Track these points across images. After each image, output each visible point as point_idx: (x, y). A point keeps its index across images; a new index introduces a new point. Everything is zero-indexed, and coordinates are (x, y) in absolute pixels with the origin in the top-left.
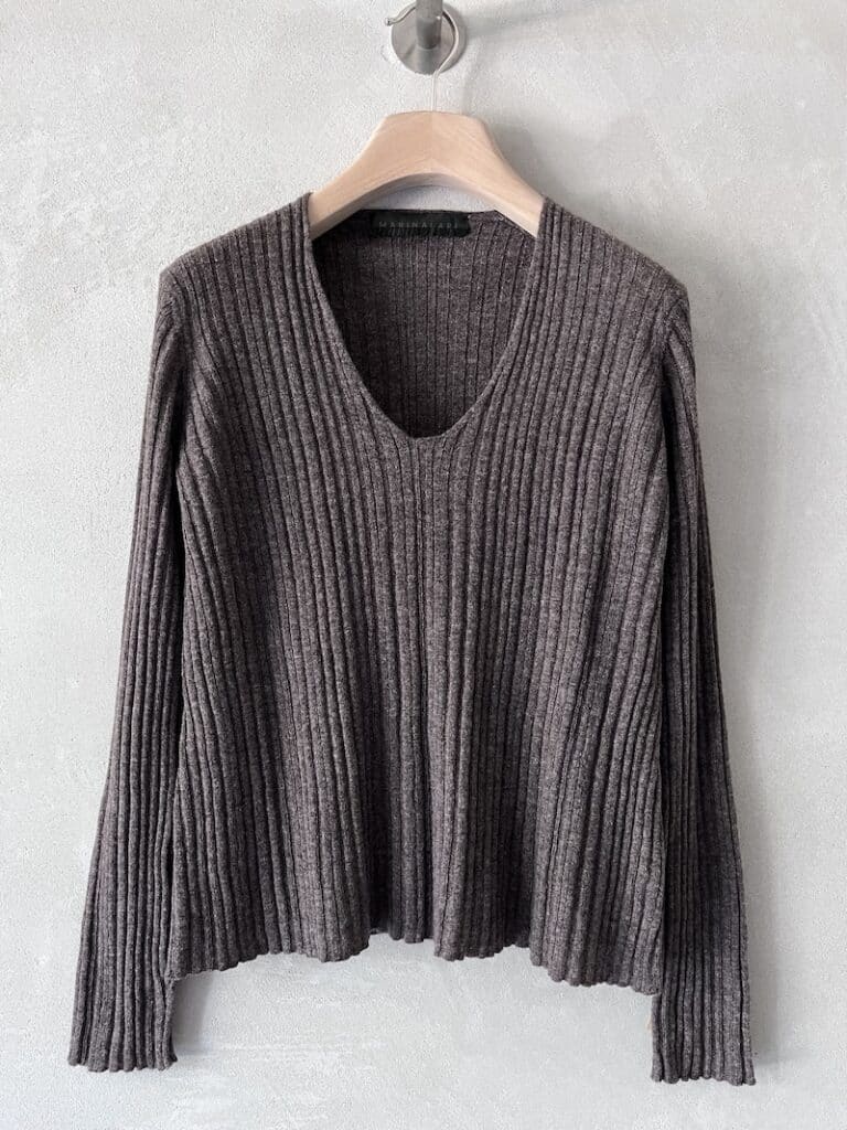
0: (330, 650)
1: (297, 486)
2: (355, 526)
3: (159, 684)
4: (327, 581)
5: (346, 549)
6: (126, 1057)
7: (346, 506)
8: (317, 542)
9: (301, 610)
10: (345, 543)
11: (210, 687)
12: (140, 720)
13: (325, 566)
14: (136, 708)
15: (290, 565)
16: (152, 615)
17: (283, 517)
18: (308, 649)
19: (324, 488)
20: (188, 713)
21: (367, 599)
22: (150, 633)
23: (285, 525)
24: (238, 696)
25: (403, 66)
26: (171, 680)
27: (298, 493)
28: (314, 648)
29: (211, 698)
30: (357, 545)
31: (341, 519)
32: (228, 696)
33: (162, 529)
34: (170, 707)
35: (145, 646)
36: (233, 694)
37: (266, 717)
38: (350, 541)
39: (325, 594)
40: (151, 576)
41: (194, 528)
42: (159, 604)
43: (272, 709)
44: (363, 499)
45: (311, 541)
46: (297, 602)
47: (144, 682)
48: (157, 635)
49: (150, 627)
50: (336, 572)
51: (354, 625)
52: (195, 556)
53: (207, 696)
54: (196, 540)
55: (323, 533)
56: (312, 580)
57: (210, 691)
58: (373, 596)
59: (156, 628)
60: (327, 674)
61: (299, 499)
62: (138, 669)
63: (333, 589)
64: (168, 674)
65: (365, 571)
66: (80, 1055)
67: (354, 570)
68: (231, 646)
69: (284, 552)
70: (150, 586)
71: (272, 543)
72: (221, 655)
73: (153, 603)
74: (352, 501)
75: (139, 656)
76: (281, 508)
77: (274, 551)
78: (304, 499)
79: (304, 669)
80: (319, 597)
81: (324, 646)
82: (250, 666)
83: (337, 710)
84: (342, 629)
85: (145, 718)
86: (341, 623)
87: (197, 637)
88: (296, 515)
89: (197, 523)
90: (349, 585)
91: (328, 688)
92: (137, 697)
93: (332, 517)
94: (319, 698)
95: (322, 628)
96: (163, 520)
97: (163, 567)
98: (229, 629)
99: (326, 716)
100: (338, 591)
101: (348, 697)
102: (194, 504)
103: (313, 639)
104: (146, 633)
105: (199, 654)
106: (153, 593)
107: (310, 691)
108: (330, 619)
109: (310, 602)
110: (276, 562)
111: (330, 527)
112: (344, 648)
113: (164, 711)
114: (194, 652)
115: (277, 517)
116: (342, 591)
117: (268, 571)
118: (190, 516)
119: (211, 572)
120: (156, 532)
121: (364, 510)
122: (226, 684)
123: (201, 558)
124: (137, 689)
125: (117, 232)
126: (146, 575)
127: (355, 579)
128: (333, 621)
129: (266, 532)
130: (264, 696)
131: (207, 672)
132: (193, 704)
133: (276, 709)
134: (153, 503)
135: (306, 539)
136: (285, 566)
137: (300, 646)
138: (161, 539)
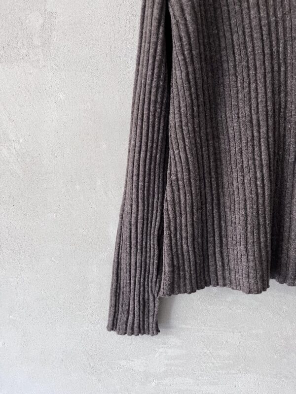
0: (258, 120)
1: (242, 13)
2: (278, 39)
3: (155, 141)
4: (258, 75)
5: (272, 54)
6: (136, 329)
7: (273, 25)
8: (254, 50)
9: (240, 96)
10: (271, 50)
11: (187, 141)
12: (145, 161)
13: (258, 65)
14: (142, 155)
15: (235, 67)
16: (153, 98)
17: (232, 35)
18: (244, 119)
19: (260, 13)
20: (173, 157)
21: (282, 88)
22: (152, 109)
23: (233, 41)
24: (201, 147)
26: (162, 139)
27: (242, 18)
28: (248, 118)
29: (187, 148)
30: (278, 52)
31: (270, 34)
32: (196, 147)
33: (160, 42)
34: (161, 154)
35: (148, 118)
36: (199, 146)
37: (215, 160)
38: (274, 49)
39: (256, 84)
40: (153, 74)
41: (181, 39)
42: (157, 91)
43: (218, 156)
44: (284, 21)
45: (250, 49)
46: (237, 90)
47: (147, 139)
48: (155, 111)
49: (151, 106)
50: (265, 69)
51: (274, 104)
52: (181, 57)
53: (185, 147)
54: (182, 46)
55: (258, 43)
56: (248, 75)
57: (187, 144)
58: (286, 86)
59: (155, 107)
60: (256, 134)
61: (242, 22)
62: (144, 132)
63: (263, 80)
64: (161, 134)
65: (283, 69)
66: (113, 326)
67: (276, 68)
68: (199, 116)
69: (231, 58)
70: (152, 80)
71: (224, 53)
72: (194, 123)
73: (153, 90)
74: (277, 22)
75: (145, 124)
76: (231, 28)
77: (225, 58)
78: (247, 21)
79: (240, 132)
80: (253, 86)
81: (254, 117)
82: (208, 131)
83: (260, 156)
84: (266, 106)
85: (148, 161)
86: (266, 102)
87: (180, 111)
88: (241, 33)
89: (183, 34)
90: (273, 78)
91: (256, 142)
92: (143, 148)
93: (264, 33)
94: (250, 149)
95: (254, 106)
96: (161, 36)
97: (160, 67)
98: (198, 106)
99: (254, 159)
100: (265, 82)
101: (268, 148)
102: (181, 22)
103: (247, 113)
104: (149, 110)
105: (181, 121)
106: (154, 84)
107: (244, 145)
108: (259, 100)
109: (247, 90)
110: (225, 65)
111: (262, 40)
112: (267, 118)
113: (158, 157)
114: (177, 120)
115: (228, 34)
116: (268, 81)
117: (220, 72)
118: (179, 30)
119: (190, 69)
120: (156, 44)
121: (285, 29)
122: (195, 140)
123: (185, 59)
124: (143, 143)
126: (149, 73)
127: (276, 74)
128: (262, 101)
129: (220, 45)
130: (215, 149)
131: (185, 132)
132: (176, 152)
133: (220, 156)
134: (155, 23)
135: (246, 48)
136: (231, 68)
137: (239, 118)
138: (159, 48)
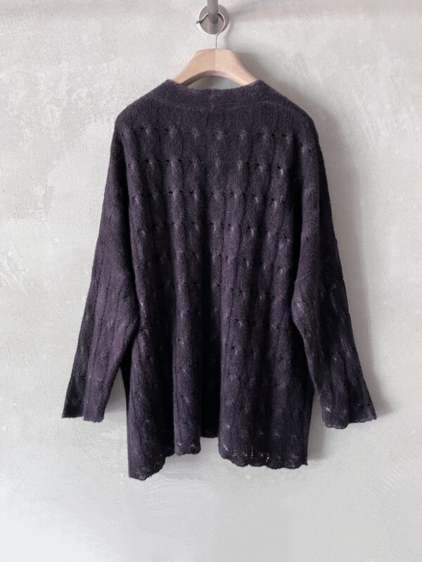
25: (204, 32)
125: (97, 101)
